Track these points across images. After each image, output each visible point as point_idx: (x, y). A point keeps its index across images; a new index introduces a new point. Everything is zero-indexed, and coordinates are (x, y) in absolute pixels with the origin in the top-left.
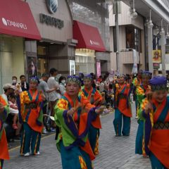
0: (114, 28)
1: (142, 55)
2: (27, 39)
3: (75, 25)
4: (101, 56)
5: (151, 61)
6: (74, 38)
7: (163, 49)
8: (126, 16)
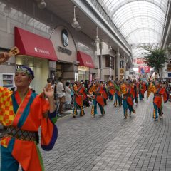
0: (99, 56)
1: (114, 71)
2: (50, 60)
3: (78, 53)
4: (93, 71)
5: (119, 74)
6: (78, 60)
7: (125, 68)
8: (106, 50)
